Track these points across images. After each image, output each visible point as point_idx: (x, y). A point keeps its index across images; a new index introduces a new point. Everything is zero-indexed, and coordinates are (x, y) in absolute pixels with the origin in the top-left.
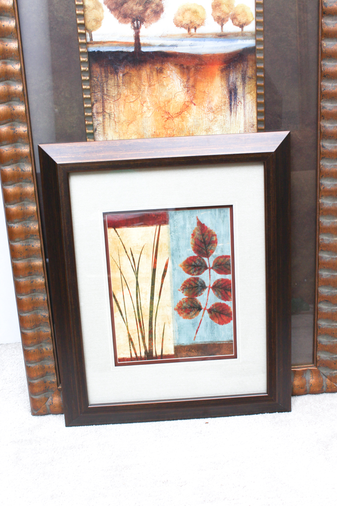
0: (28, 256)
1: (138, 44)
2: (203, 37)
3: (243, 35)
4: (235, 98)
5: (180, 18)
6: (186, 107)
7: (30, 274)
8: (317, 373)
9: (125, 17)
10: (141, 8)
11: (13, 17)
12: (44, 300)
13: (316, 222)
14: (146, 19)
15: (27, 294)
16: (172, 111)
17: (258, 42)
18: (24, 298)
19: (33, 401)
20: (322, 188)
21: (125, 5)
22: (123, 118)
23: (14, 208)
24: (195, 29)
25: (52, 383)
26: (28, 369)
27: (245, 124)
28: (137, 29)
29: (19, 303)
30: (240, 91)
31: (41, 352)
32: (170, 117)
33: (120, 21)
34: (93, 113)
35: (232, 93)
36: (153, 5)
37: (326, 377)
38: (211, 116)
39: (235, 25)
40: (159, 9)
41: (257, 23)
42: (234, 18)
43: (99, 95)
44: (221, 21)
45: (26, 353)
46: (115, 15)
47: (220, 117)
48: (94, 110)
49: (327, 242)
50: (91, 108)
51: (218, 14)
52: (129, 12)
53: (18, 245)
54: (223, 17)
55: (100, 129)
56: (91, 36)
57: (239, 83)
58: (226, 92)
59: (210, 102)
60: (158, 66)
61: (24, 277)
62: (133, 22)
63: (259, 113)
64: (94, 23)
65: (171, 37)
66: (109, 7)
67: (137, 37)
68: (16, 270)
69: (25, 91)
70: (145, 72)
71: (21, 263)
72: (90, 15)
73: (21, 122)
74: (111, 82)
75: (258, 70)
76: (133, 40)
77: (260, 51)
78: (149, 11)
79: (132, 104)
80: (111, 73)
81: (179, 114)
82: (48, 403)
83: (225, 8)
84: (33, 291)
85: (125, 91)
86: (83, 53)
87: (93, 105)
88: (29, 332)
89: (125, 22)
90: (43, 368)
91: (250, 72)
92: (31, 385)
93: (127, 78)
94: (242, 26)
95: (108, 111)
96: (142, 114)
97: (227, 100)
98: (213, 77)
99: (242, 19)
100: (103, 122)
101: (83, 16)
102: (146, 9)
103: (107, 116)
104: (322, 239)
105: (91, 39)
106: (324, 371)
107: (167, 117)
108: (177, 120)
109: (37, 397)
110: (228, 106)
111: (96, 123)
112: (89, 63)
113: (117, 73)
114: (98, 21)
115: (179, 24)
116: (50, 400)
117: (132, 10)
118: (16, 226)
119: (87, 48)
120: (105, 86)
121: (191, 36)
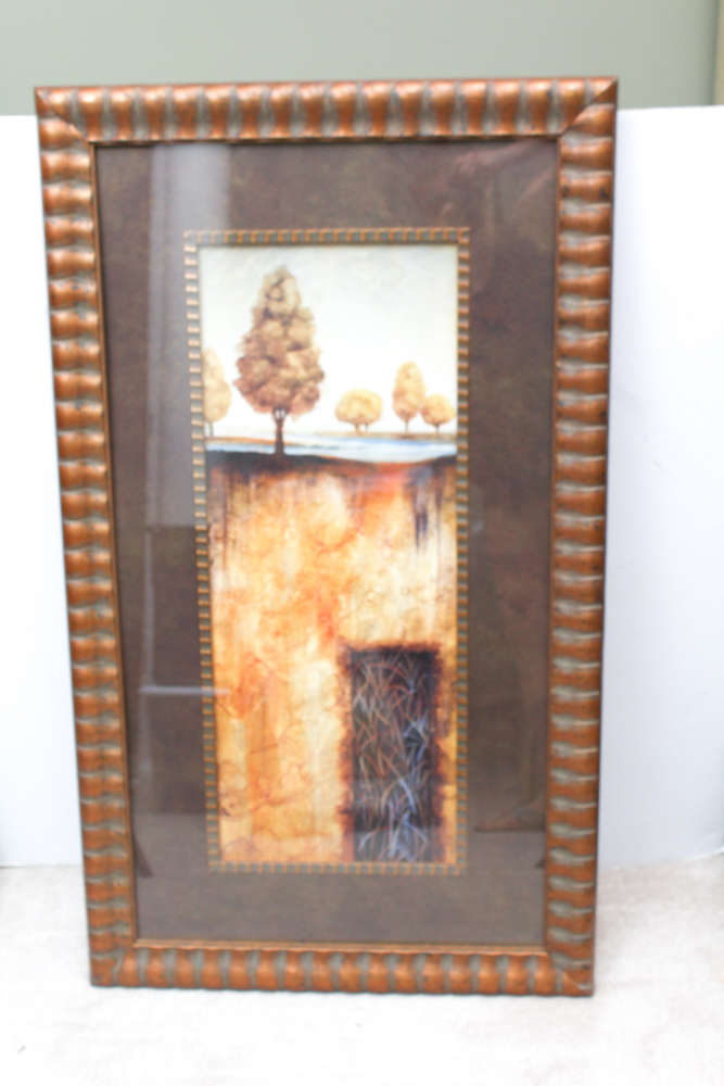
0: (100, 742)
1: (280, 444)
2: (378, 437)
3: (439, 438)
4: (425, 529)
5: (343, 409)
6: (349, 537)
7: (101, 768)
8: (548, 962)
9: (263, 403)
10: (286, 393)
11: (100, 400)
12: (120, 808)
13: (547, 723)
14: (293, 408)
15: (95, 797)
16: (328, 540)
17: (460, 450)
18: (90, 803)
19: (94, 964)
20: (555, 671)
21: (264, 389)
22: (254, 547)
23: (84, 669)
24: (367, 424)
25: (124, 937)
26: (91, 913)
27: (439, 567)
28: (280, 422)
29: (84, 810)
30: (432, 517)
31: (110, 888)
32: (324, 550)
33: (256, 410)
34: (209, 539)
35: (421, 521)
36: (305, 391)
37: (564, 970)
38: (387, 552)
39: (427, 421)
40: (312, 395)
41: (460, 424)
42: (425, 413)
43: (219, 512)
44: (406, 416)
45: (89, 888)
46: (249, 400)
47: (401, 555)
48: (212, 534)
49: (562, 755)
50: (206, 532)
51: (402, 406)
52: (269, 398)
53: (87, 723)
54: (408, 410)
55: (218, 562)
56: (211, 428)
57: (431, 506)
58: (410, 519)
59: (385, 532)
60: (309, 476)
61: (92, 771)
62: (274, 412)
63: (460, 554)
64: (216, 411)
65: (330, 435)
66: (241, 389)
67: (279, 434)
68: (81, 761)
69: (111, 505)
70: (289, 483)
71: (89, 751)
72: (212, 400)
73: (103, 547)
74: (238, 495)
75: (459, 490)
76: (272, 437)
77: (462, 464)
78: (298, 399)
79: (268, 529)
80: (239, 482)
81: (340, 546)
82: (116, 969)
83: (412, 399)
84: (104, 794)
85: (257, 508)
86: (198, 453)
87: (209, 527)
88: (95, 856)
89: (264, 411)
90: (111, 913)
91: (448, 491)
92: (92, 938)
93: (262, 490)
94: (437, 424)
95: (231, 536)
96: (283, 543)
97: (412, 530)
98: (390, 496)
99: (436, 414)
100: (225, 552)
101: (201, 402)
102: (293, 395)
103: (230, 544)
104: (556, 751)
105: (212, 433)
106: (559, 960)
107: (319, 548)
108: (335, 556)
109: (100, 958)
110: (413, 539)
111: (213, 553)
112: (208, 468)
113: (247, 483)
114: (223, 409)
115: (342, 417)
116: (119, 964)
117: (273, 395)
118: (86, 696)
119: (204, 446)
120: (229, 499)
121: (359, 435)
